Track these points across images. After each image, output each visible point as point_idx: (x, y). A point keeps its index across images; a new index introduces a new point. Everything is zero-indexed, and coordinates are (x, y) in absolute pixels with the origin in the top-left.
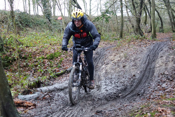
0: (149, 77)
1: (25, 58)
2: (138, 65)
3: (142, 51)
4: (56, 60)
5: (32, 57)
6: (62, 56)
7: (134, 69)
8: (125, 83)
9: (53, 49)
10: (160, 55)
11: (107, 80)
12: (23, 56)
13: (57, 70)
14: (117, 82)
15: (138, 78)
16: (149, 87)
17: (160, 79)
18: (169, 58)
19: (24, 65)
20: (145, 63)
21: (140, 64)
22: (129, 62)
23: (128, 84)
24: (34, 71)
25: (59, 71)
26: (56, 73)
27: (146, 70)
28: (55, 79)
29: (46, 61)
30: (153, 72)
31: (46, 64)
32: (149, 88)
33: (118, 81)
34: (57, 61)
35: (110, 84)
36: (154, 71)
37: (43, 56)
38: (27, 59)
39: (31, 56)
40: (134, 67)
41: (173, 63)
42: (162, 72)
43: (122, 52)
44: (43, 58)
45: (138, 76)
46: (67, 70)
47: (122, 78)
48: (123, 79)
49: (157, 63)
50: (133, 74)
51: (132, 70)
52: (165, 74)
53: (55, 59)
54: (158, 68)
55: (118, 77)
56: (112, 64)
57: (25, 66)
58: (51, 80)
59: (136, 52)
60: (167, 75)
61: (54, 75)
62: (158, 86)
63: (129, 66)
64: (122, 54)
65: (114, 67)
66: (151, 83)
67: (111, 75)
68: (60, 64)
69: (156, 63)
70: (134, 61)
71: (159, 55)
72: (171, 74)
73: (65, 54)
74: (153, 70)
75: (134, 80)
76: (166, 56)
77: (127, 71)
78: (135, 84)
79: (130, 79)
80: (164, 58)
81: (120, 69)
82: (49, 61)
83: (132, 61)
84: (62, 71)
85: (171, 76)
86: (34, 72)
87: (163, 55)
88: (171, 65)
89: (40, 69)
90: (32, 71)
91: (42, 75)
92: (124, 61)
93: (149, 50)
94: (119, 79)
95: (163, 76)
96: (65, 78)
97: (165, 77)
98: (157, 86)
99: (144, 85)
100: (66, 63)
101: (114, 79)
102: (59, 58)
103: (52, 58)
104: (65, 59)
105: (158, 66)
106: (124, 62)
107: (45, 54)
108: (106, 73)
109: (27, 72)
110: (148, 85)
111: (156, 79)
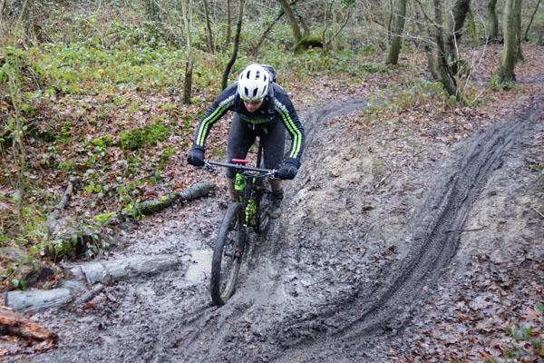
0: (440, 264)
1: (48, 138)
2: (412, 210)
3: (434, 160)
4: (151, 151)
5: (70, 135)
6: (171, 138)
7: (396, 226)
8: (358, 272)
9: (142, 110)
10: (488, 188)
11: (303, 249)
12: (43, 128)
13: (149, 189)
14: (334, 266)
15: (404, 260)
16: (429, 300)
17: (472, 277)
18: (517, 203)
19: (43, 161)
20: (436, 208)
21: (419, 210)
22: (384, 194)
23: (367, 280)
24: (74, 186)
25: (153, 195)
26: (144, 204)
27: (432, 234)
28: (137, 223)
29: (117, 155)
30: (456, 246)
31: (114, 166)
32: (430, 304)
33: (336, 260)
34: (151, 155)
35: (310, 268)
36: (459, 243)
37: (109, 136)
38: (53, 139)
39: (68, 130)
40: (395, 219)
41: (524, 224)
42: (484, 252)
43: (370, 150)
44: (108, 144)
45: (406, 254)
46: (181, 194)
47: (351, 251)
48: (355, 257)
49: (474, 216)
50: (390, 241)
51: (388, 229)
52: (492, 259)
53: (148, 148)
54: (474, 233)
55: (340, 245)
56: (331, 190)
57: (44, 166)
58: (123, 228)
59: (416, 159)
60: (498, 264)
61: (135, 212)
62: (460, 300)
63: (381, 210)
64: (368, 161)
65: (336, 206)
66: (441, 288)
67: (321, 233)
68: (162, 169)
69: (471, 214)
70: (401, 194)
71: (488, 184)
72: (510, 264)
73: (180, 132)
74: (457, 238)
75: (389, 265)
76: (509, 194)
77: (372, 229)
78: (388, 281)
79: (377, 259)
80: (501, 199)
81: (351, 217)
82: (126, 154)
83: (394, 194)
84: (164, 198)
85: (509, 272)
86: (73, 191)
87: (498, 188)
88: (517, 229)
89: (92, 183)
90: (66, 187)
91: (99, 203)
92: (369, 186)
93: (459, 157)
94: (342, 255)
95: (485, 265)
96: (172, 223)
97: (489, 270)
98: (456, 302)
99: (418, 290)
100: (182, 165)
101: (326, 249)
102: (160, 145)
103: (136, 145)
104: (178, 152)
105: (475, 226)
106: (368, 193)
107: (115, 130)
108: (306, 220)
109: (51, 186)
110: (430, 294)
111: (459, 275)
